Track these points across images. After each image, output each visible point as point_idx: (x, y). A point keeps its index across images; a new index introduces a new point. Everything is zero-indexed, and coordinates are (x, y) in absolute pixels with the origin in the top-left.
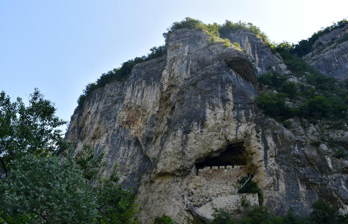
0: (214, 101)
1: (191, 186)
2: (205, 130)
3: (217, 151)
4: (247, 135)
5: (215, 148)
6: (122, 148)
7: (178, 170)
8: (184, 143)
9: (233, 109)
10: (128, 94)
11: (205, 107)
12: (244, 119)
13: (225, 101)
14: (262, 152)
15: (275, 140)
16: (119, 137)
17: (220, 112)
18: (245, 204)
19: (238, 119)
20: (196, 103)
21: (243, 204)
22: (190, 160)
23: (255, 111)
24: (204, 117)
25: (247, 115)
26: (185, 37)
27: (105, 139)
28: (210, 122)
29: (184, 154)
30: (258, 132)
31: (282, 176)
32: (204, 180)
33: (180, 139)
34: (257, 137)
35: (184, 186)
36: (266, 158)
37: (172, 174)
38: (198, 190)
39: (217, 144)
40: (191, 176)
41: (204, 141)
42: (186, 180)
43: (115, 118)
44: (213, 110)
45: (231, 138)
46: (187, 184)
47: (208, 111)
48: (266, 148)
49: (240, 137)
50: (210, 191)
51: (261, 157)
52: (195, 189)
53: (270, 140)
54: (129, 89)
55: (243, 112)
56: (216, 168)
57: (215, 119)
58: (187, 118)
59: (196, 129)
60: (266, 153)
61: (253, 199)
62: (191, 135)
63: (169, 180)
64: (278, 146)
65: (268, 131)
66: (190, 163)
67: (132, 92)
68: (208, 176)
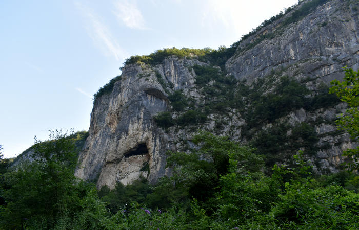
0: (134, 119)
1: (121, 167)
2: (128, 137)
3: (134, 148)
4: (147, 138)
5: (132, 147)
6: (107, 140)
7: (115, 160)
8: (117, 145)
9: (142, 124)
10: (111, 105)
11: (129, 123)
12: (147, 129)
13: (139, 118)
14: (153, 148)
15: (160, 141)
16: (106, 133)
17: (136, 125)
18: (141, 177)
19: (144, 129)
20: (125, 120)
21: (140, 176)
22: (120, 154)
23: (153, 124)
24: (128, 130)
25: (148, 126)
26: (129, 71)
27: (99, 134)
28: (130, 132)
29: (117, 151)
30: (153, 136)
31: (160, 161)
32: (128, 164)
33: (115, 143)
34: (153, 139)
35: (118, 168)
36: (154, 151)
37: (112, 162)
38: (124, 170)
39: (133, 145)
40: (121, 162)
41: (126, 143)
42: (119, 165)
43: (104, 121)
44: (133, 124)
45: (139, 141)
46: (119, 167)
47: (130, 125)
48: (156, 145)
49: (143, 140)
50: (129, 170)
51: (152, 151)
52: (123, 169)
53: (158, 141)
54: (111, 101)
55: (146, 125)
56: (135, 156)
57: (133, 130)
58: (120, 130)
59: (123, 137)
60: (155, 149)
61: (145, 174)
62: (121, 140)
63: (111, 165)
64: (161, 144)
65: (158, 135)
66: (120, 156)
67: (113, 102)
68: (131, 162)
